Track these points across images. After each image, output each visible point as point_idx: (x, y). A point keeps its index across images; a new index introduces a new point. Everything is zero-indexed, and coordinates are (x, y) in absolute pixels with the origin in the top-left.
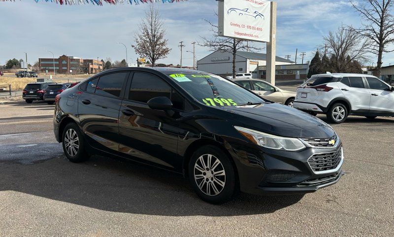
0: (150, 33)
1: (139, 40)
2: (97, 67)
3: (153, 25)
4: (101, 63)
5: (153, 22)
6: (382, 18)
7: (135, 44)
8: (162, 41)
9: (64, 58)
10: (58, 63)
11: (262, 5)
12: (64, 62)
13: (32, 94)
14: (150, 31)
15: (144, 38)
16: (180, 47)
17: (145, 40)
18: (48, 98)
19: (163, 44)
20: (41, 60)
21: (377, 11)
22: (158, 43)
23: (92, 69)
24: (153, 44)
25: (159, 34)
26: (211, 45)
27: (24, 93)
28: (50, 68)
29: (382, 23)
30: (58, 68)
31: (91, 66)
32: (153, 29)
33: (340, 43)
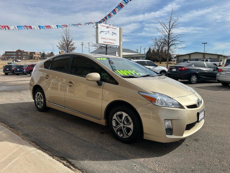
0: (66, 40)
1: (60, 43)
2: (37, 56)
3: (67, 36)
4: (40, 54)
5: (67, 34)
6: (169, 35)
7: (59, 45)
8: (72, 43)
9: (19, 51)
10: (16, 54)
11: (116, 29)
12: (19, 53)
13: (8, 70)
14: (65, 39)
15: (63, 42)
16: (82, 45)
17: (63, 43)
18: (16, 72)
19: (72, 45)
20: (6, 52)
21: (167, 31)
22: (70, 44)
23: (35, 57)
24: (68, 45)
25: (70, 40)
26: (95, 46)
27: (4, 70)
28: (12, 57)
29: (169, 36)
30: (16, 57)
31: (34, 56)
32: (67, 37)
33: (160, 43)
